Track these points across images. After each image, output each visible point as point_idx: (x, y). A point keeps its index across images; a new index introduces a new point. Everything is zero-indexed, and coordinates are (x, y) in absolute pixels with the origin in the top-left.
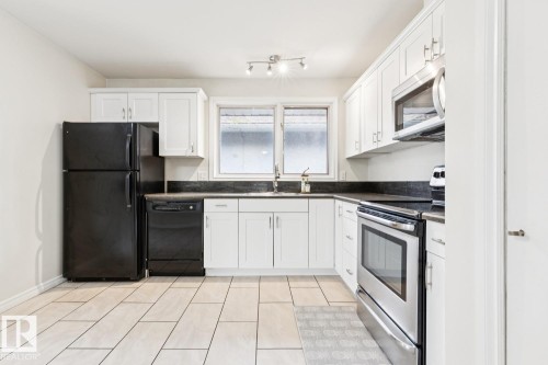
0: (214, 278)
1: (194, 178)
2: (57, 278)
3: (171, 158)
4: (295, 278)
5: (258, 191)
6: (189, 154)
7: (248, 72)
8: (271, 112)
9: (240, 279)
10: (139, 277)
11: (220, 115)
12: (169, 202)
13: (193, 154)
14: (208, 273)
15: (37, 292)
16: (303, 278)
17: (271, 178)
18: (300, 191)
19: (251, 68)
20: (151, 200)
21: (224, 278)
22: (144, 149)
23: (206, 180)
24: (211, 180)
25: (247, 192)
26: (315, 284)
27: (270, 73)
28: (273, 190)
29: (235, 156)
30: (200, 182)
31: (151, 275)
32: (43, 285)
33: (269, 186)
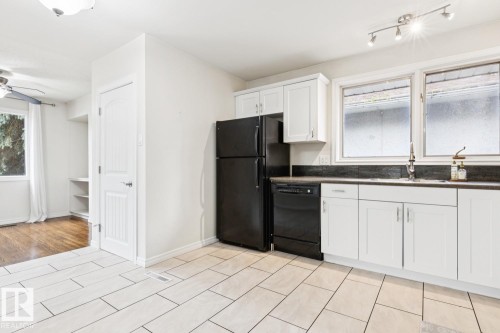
0: (332, 265)
1: (316, 162)
2: (213, 238)
3: (295, 144)
4: (435, 288)
5: (388, 177)
6: (310, 139)
7: (370, 44)
8: (408, 82)
9: (360, 272)
10: (265, 249)
11: (344, 96)
12: (289, 185)
13: (314, 139)
14: (326, 258)
15: (201, 245)
16: (446, 290)
17: (405, 162)
18: (449, 179)
19: (373, 39)
20: (275, 183)
21: (342, 268)
22: (270, 138)
23: (329, 164)
24: (334, 164)
25: (374, 177)
26: (467, 303)
27: (399, 38)
28: (408, 176)
29: (372, 137)
30: (322, 166)
31: (276, 249)
32: (205, 242)
33: (402, 171)
